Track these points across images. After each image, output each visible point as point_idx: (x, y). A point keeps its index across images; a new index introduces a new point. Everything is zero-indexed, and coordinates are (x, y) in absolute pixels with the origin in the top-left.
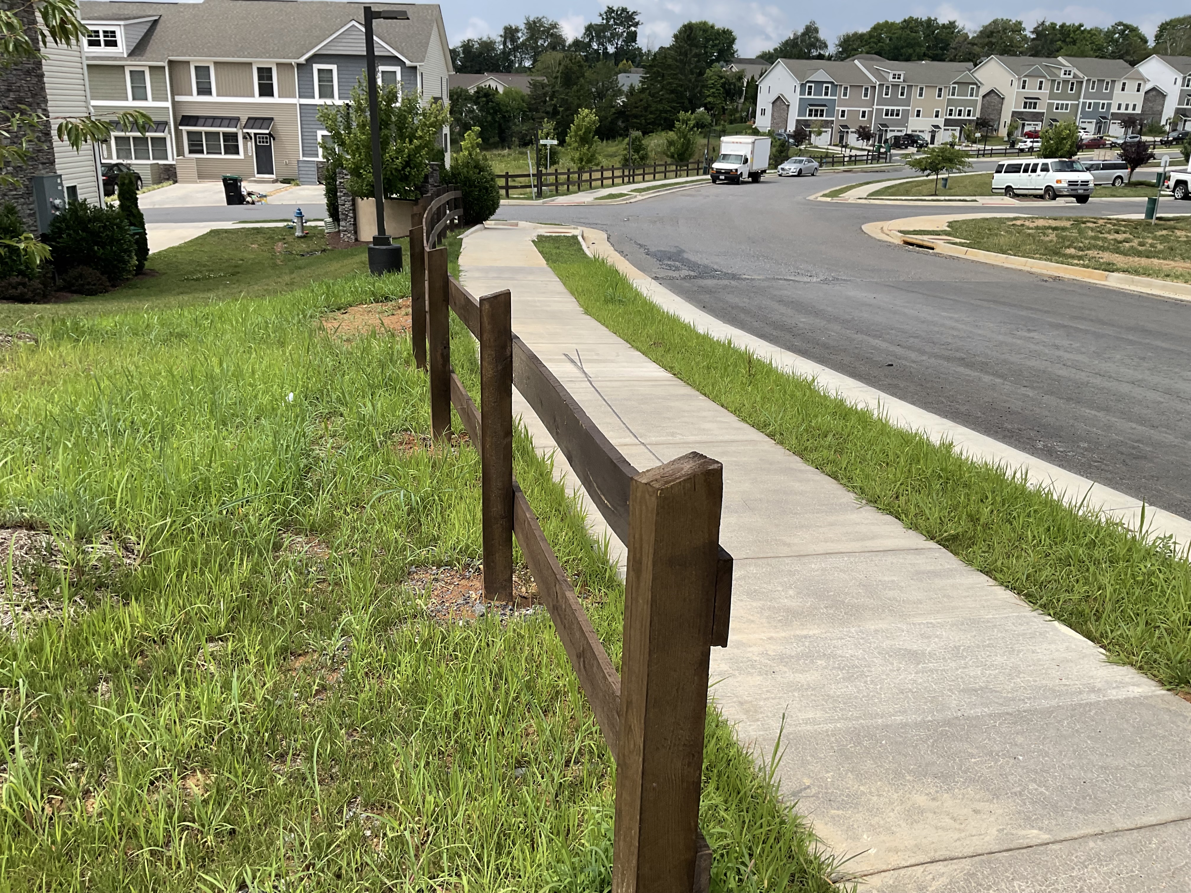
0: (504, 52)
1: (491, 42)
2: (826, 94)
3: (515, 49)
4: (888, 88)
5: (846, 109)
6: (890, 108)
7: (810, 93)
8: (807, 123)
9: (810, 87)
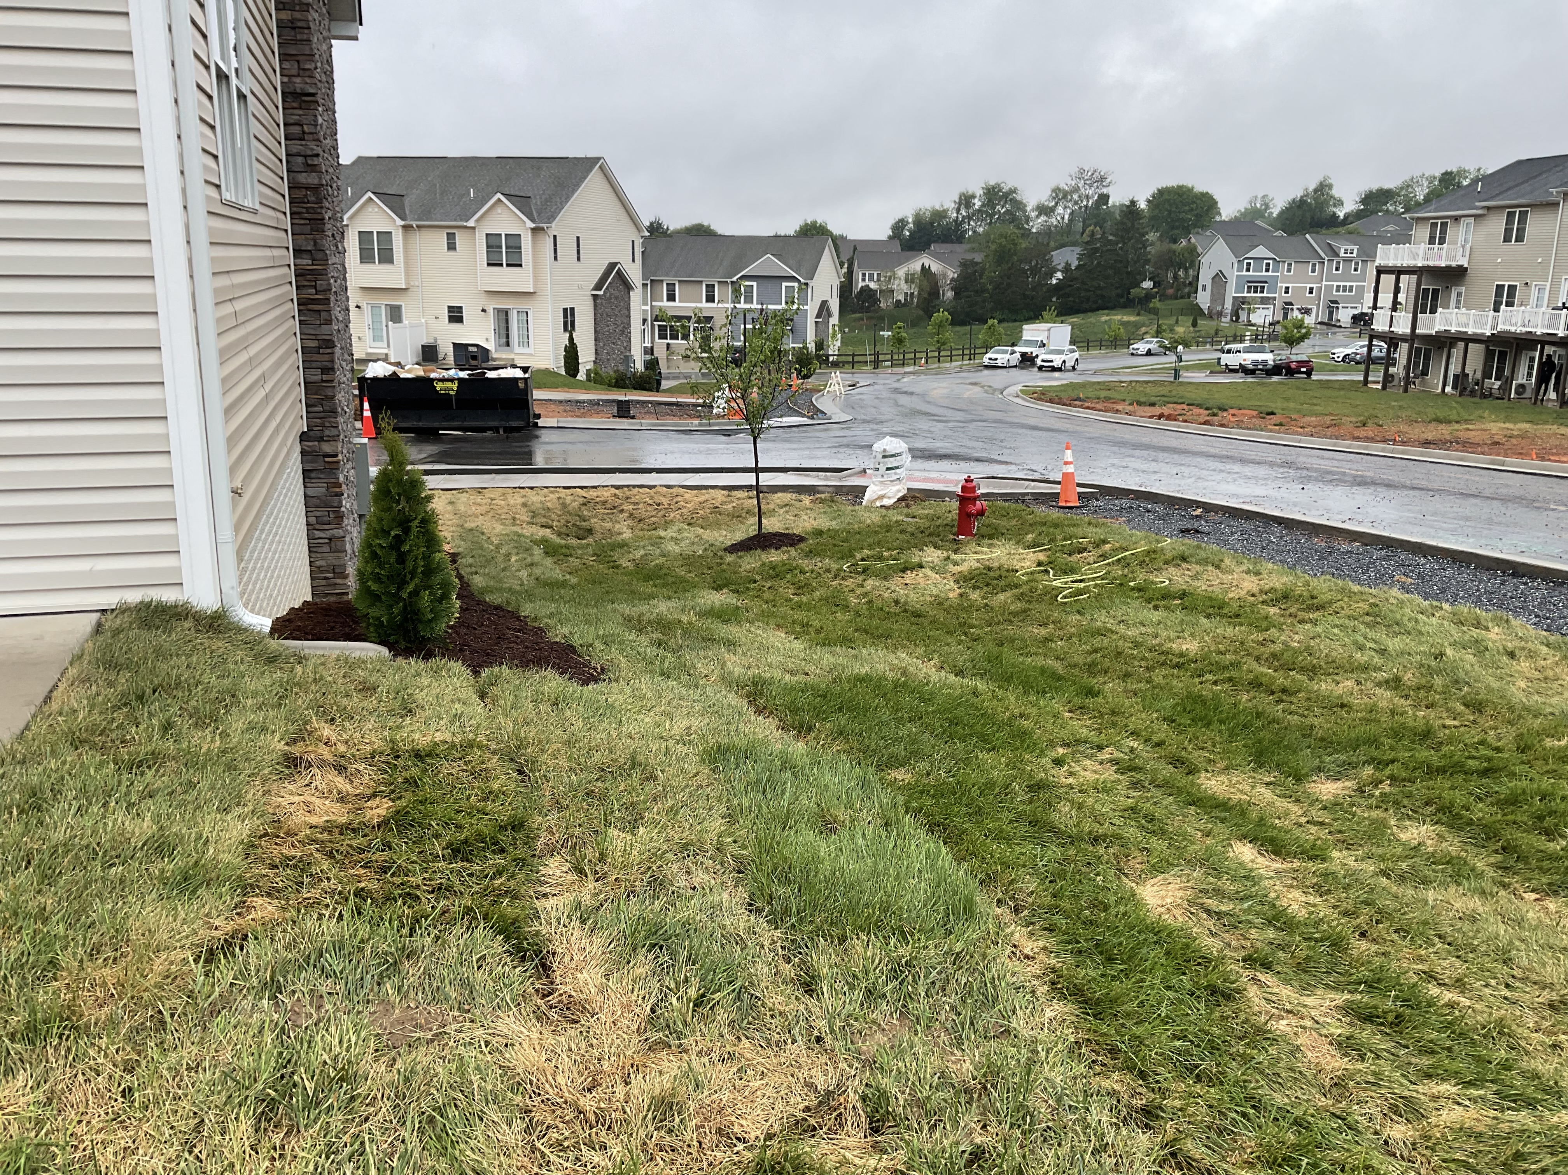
0: (956, 220)
1: (944, 211)
2: (1267, 270)
3: (969, 218)
4: (1338, 263)
5: (1290, 285)
6: (1342, 284)
7: (1248, 270)
8: (1244, 301)
9: (1249, 264)
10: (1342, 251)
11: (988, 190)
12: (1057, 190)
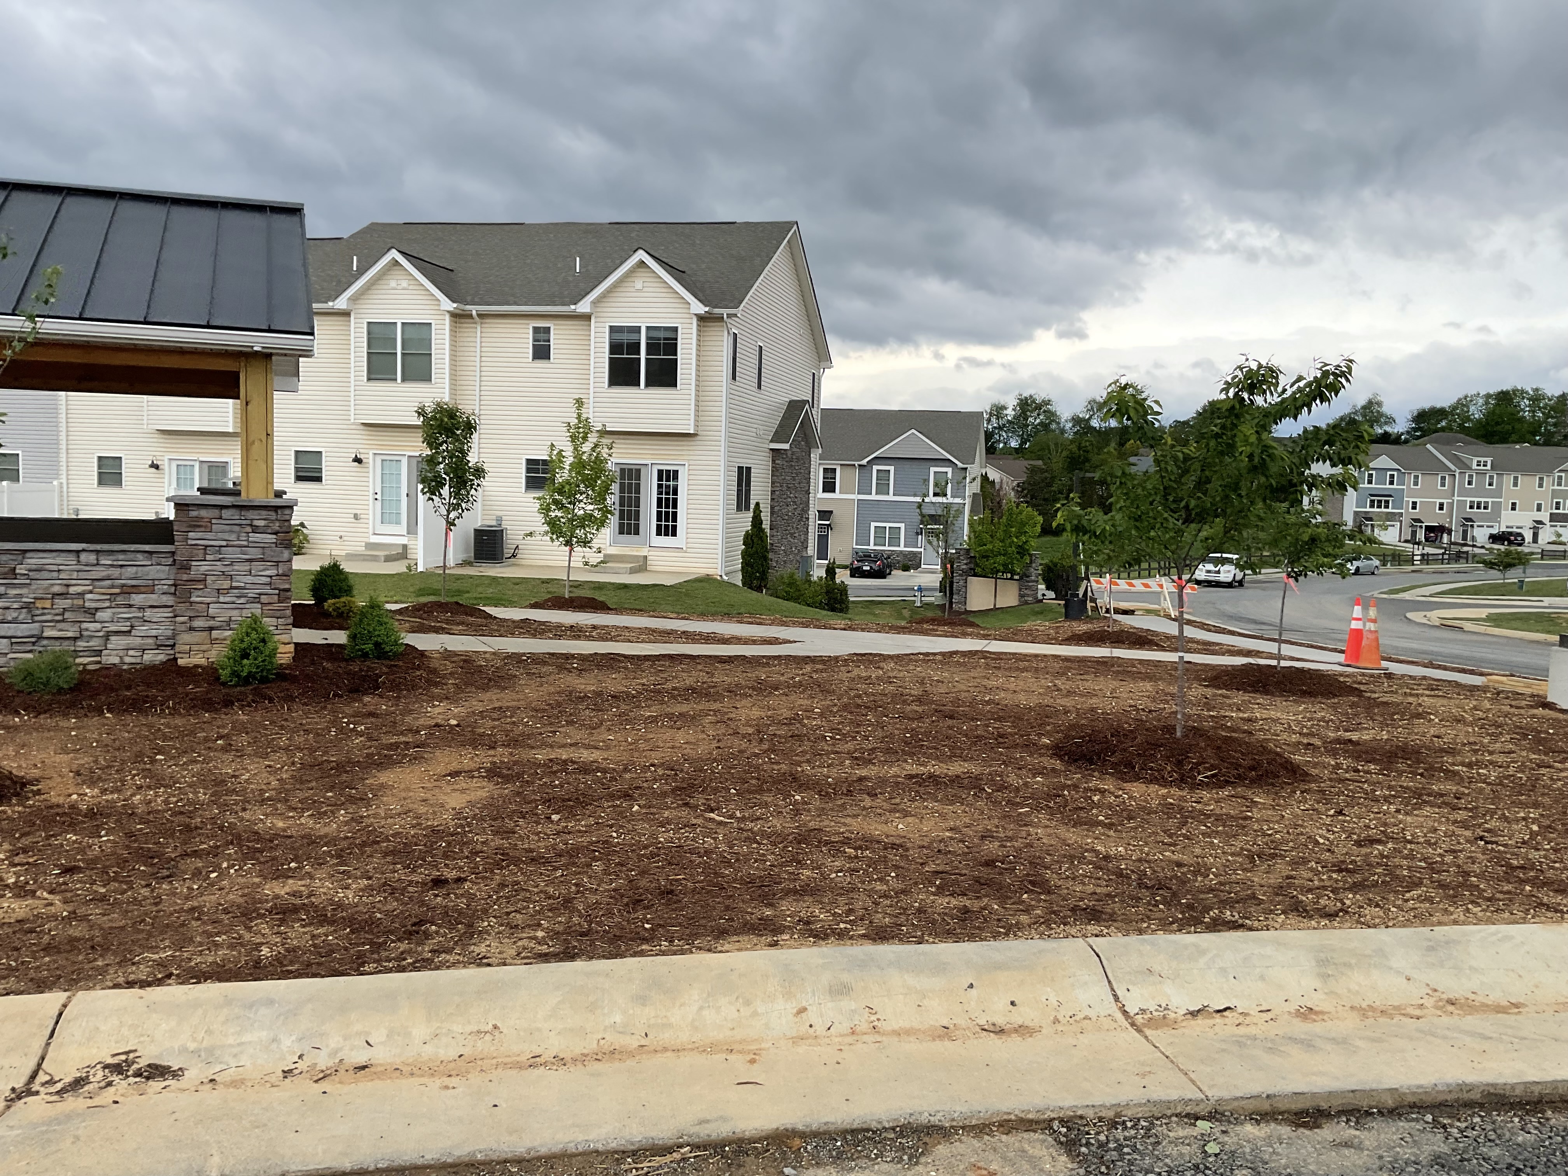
2: (1392, 483)
4: (1471, 476)
5: (1417, 500)
8: (1368, 516)
9: (1370, 475)
10: (1475, 463)
11: (1021, 400)
12: (1092, 402)
